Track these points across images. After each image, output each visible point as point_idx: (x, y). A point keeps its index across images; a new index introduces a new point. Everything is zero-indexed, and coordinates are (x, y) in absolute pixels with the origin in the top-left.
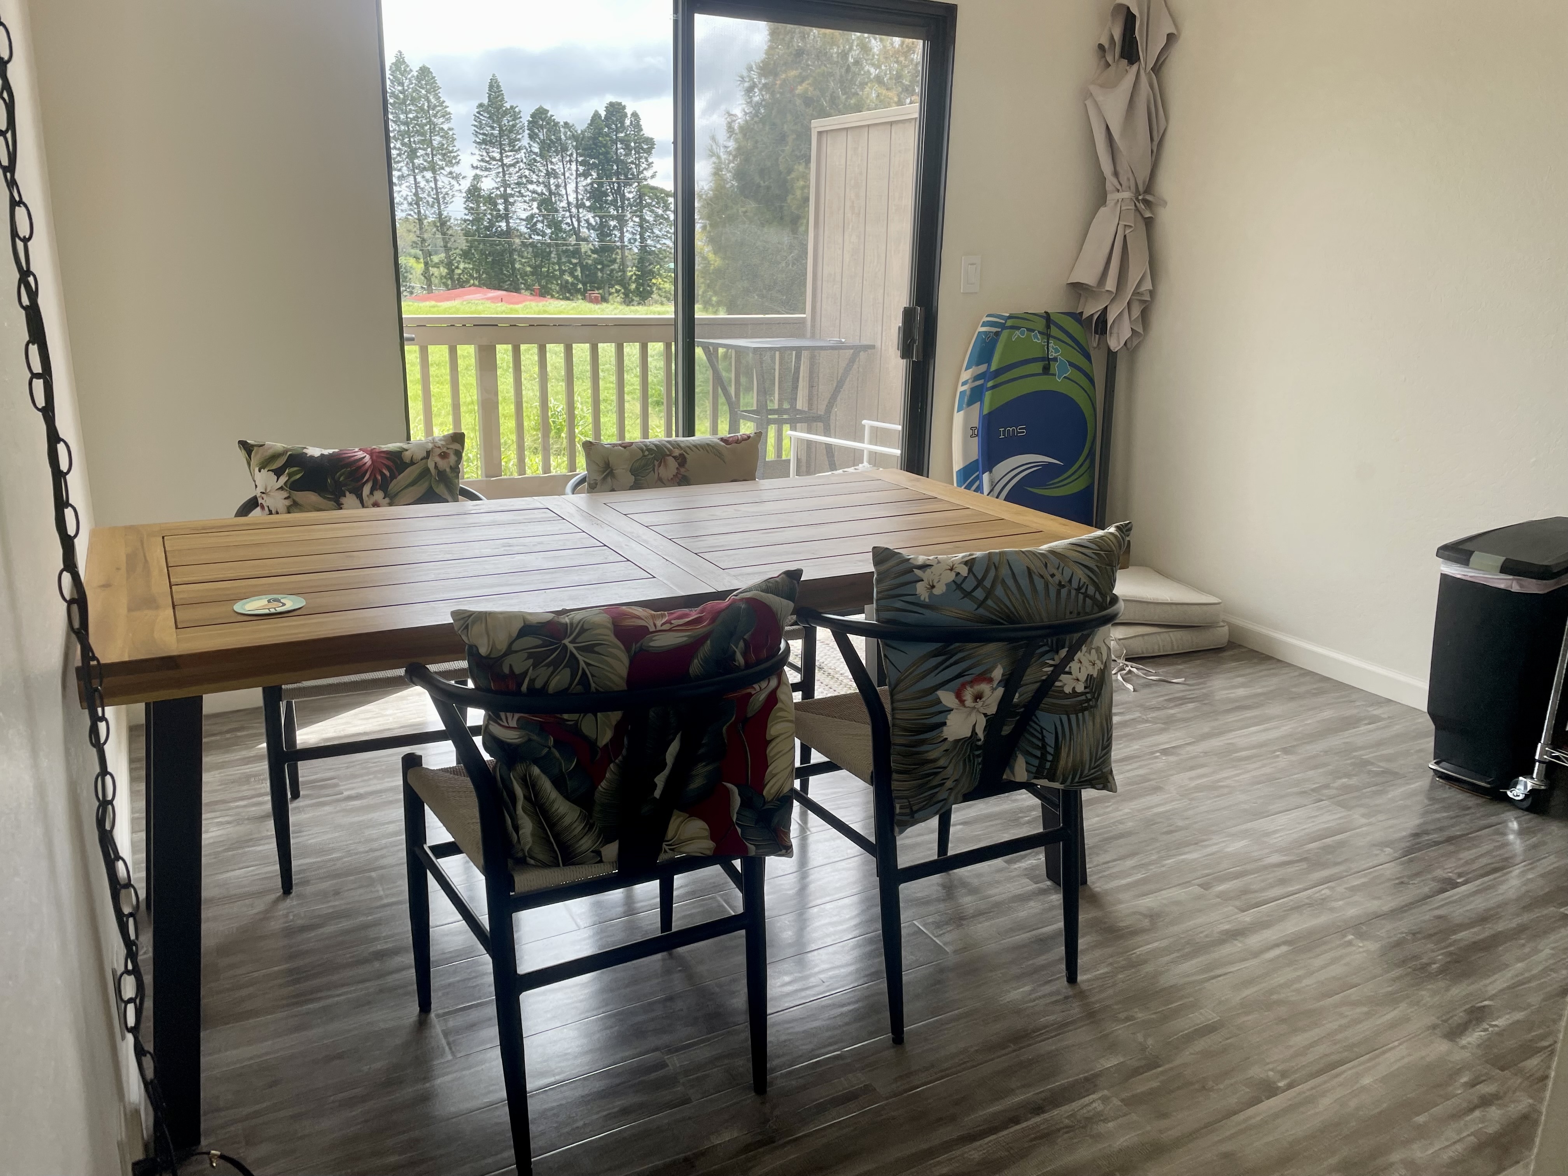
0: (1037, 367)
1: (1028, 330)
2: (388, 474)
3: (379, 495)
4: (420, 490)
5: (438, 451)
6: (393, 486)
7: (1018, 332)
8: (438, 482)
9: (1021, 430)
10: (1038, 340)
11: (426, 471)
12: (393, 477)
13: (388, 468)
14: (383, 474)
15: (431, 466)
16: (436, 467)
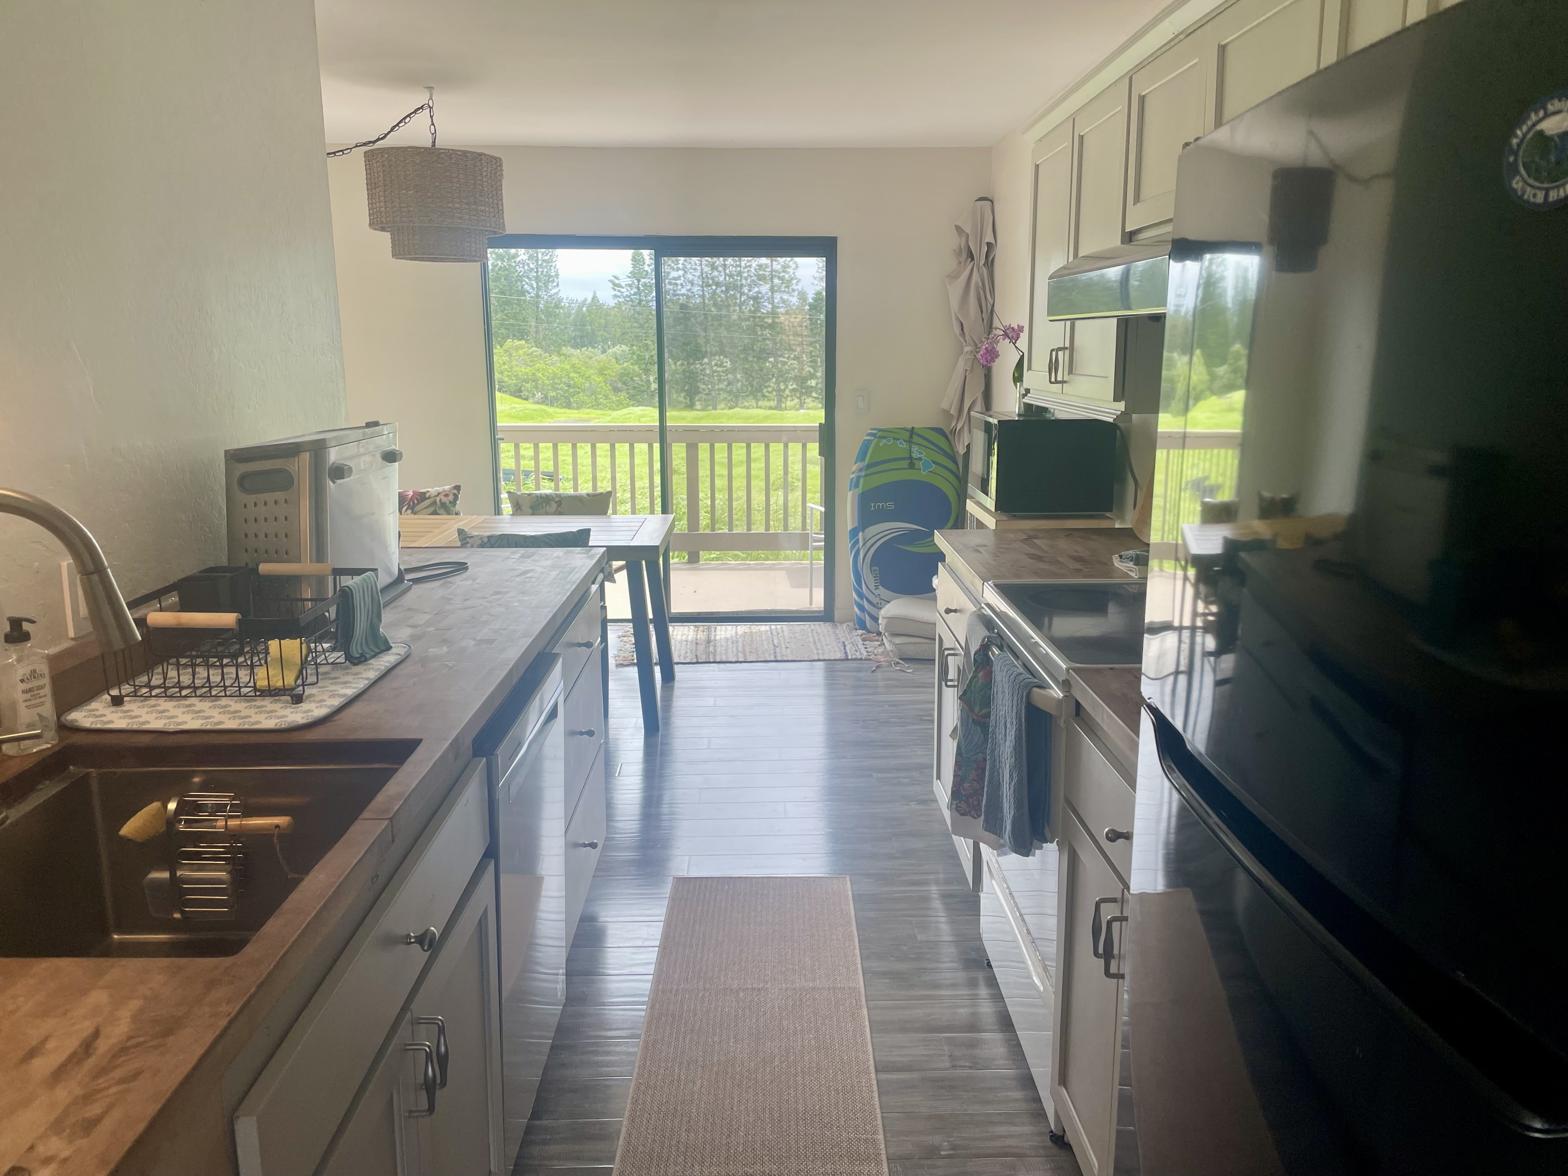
0: (905, 464)
1: (894, 439)
2: (416, 502)
3: (409, 511)
4: (431, 510)
5: (444, 493)
6: (417, 508)
7: (885, 441)
8: (440, 508)
9: (890, 506)
10: (905, 445)
11: (435, 503)
12: (418, 504)
13: (417, 499)
14: (414, 503)
15: (438, 499)
16: (440, 501)
